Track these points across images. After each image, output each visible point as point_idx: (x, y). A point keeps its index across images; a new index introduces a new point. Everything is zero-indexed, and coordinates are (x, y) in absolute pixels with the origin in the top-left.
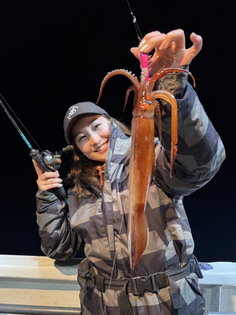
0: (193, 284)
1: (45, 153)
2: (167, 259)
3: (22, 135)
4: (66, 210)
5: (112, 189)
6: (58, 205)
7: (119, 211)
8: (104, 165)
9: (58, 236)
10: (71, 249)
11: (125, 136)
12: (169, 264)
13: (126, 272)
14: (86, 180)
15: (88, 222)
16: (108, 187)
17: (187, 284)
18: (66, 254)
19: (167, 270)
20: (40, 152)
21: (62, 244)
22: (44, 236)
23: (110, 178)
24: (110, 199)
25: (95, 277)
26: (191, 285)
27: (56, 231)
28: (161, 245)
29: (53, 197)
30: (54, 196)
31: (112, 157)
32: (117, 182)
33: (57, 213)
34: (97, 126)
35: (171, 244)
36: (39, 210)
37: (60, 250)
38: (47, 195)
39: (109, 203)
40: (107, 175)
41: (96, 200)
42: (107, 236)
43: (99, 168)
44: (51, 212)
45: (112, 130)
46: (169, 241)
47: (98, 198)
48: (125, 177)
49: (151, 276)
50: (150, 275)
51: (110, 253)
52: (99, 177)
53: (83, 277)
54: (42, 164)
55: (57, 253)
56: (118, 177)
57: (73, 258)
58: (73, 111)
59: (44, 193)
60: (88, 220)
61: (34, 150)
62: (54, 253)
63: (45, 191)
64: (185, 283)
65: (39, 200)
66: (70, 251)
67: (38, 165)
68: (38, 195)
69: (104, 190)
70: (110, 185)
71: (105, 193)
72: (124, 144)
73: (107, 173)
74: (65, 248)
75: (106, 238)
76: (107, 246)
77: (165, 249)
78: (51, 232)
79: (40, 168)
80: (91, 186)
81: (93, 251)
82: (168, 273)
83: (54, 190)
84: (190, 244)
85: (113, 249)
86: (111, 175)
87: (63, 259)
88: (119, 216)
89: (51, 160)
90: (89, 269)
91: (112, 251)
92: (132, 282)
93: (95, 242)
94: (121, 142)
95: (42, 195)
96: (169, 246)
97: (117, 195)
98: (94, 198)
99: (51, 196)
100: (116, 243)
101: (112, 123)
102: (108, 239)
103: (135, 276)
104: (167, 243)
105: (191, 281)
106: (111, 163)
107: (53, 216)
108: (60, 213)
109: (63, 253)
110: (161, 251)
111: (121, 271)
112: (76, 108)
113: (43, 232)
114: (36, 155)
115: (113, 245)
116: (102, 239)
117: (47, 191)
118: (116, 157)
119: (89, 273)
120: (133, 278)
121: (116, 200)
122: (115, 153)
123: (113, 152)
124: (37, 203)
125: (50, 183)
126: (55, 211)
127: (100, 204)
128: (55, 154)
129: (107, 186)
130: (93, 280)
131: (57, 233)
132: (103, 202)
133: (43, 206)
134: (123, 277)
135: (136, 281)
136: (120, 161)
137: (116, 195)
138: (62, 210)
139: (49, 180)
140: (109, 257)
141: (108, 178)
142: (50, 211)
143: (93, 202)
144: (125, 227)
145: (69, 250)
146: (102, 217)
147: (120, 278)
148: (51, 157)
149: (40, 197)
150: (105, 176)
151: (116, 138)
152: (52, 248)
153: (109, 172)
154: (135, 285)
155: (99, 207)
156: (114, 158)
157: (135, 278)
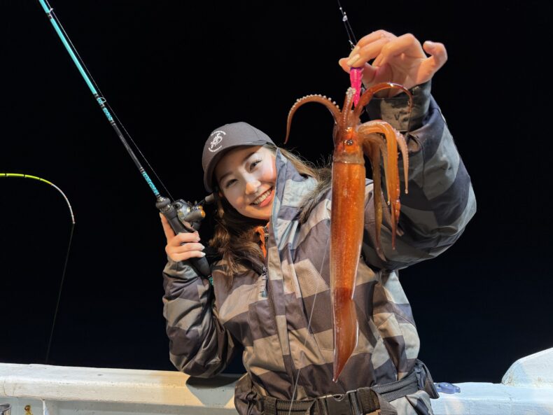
0: (421, 407)
1: (179, 203)
2: (375, 368)
3: (145, 174)
4: (210, 294)
5: (281, 260)
6: (198, 286)
7: (294, 293)
8: (268, 224)
9: (198, 335)
10: (217, 358)
11: (299, 177)
12: (379, 374)
13: (311, 388)
14: (240, 248)
15: (246, 313)
16: (275, 257)
17: (409, 406)
18: (210, 365)
19: (375, 384)
20: (172, 202)
21: (204, 347)
22: (176, 335)
23: (278, 242)
24: (279, 275)
25: (262, 399)
26: (416, 408)
27: (194, 328)
28: (364, 345)
29: (190, 273)
30: (192, 271)
31: (281, 209)
32: (290, 249)
33: (196, 298)
34: (254, 165)
35: (380, 343)
36: (169, 294)
37: (202, 359)
38: (182, 269)
39: (277, 281)
40: (272, 238)
41: (257, 279)
42: (277, 333)
43: (260, 228)
44: (187, 298)
45: (279, 167)
46: (376, 338)
47: (260, 275)
48: (302, 240)
49: (349, 394)
50: (348, 392)
51: (282, 359)
52: (260, 243)
53: (243, 400)
54: (175, 220)
55: (196, 364)
56: (291, 241)
57: (219, 374)
58: (218, 139)
59: (177, 267)
60: (247, 310)
61: (162, 199)
62: (190, 365)
63: (178, 262)
64: (407, 405)
65: (169, 278)
66: (216, 362)
67: (168, 222)
68: (166, 270)
69: (269, 263)
70: (277, 254)
71: (270, 266)
72: (298, 189)
73: (272, 234)
74: (209, 355)
75: (275, 336)
76: (278, 349)
77: (370, 352)
78: (187, 329)
79: (171, 227)
80: (249, 256)
81: (257, 358)
82: (378, 388)
83: (192, 262)
84: (412, 343)
85: (288, 354)
86: (279, 238)
87: (205, 376)
88: (293, 301)
89: (189, 214)
90: (252, 387)
91: (287, 356)
92: (320, 404)
93: (259, 342)
94: (293, 186)
95: (174, 269)
96: (377, 346)
97: (290, 269)
98: (253, 277)
99: (187, 270)
100: (291, 343)
101: (278, 157)
102: (279, 337)
103: (325, 393)
104: (373, 342)
105: (415, 402)
106: (280, 220)
107: (189, 303)
108: (201, 298)
109: (205, 364)
110: (365, 354)
111: (302, 387)
112: (222, 135)
113: (173, 330)
114: (166, 205)
115: (287, 346)
116: (270, 337)
117: (181, 263)
118: (287, 209)
119: (252, 393)
120: (321, 398)
121: (289, 276)
122: (285, 203)
123: (281, 203)
124: (165, 282)
125: (186, 249)
126: (194, 295)
127: (264, 283)
128: (194, 205)
129: (273, 256)
130: (260, 404)
131: (197, 331)
132: (268, 281)
133: (174, 287)
134: (306, 396)
135: (326, 401)
136: (293, 215)
137: (288, 268)
138: (205, 294)
139: (185, 245)
140: (282, 364)
141: (274, 242)
142: (186, 294)
143: (252, 283)
144: (304, 317)
145: (214, 360)
146: (266, 303)
147: (302, 399)
148: (188, 210)
149: (170, 272)
150: (271, 240)
151: (286, 180)
152: (188, 356)
153: (275, 234)
154: (325, 409)
155: (263, 289)
156: (283, 211)
157: (325, 397)
